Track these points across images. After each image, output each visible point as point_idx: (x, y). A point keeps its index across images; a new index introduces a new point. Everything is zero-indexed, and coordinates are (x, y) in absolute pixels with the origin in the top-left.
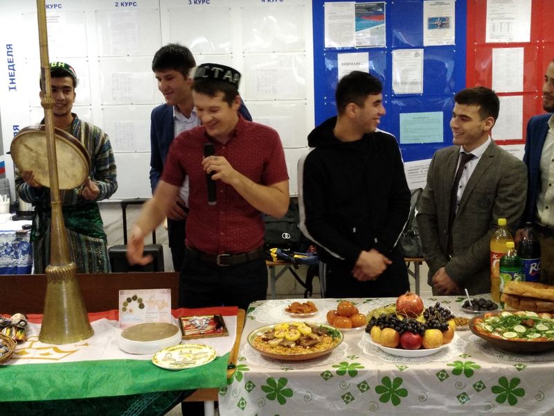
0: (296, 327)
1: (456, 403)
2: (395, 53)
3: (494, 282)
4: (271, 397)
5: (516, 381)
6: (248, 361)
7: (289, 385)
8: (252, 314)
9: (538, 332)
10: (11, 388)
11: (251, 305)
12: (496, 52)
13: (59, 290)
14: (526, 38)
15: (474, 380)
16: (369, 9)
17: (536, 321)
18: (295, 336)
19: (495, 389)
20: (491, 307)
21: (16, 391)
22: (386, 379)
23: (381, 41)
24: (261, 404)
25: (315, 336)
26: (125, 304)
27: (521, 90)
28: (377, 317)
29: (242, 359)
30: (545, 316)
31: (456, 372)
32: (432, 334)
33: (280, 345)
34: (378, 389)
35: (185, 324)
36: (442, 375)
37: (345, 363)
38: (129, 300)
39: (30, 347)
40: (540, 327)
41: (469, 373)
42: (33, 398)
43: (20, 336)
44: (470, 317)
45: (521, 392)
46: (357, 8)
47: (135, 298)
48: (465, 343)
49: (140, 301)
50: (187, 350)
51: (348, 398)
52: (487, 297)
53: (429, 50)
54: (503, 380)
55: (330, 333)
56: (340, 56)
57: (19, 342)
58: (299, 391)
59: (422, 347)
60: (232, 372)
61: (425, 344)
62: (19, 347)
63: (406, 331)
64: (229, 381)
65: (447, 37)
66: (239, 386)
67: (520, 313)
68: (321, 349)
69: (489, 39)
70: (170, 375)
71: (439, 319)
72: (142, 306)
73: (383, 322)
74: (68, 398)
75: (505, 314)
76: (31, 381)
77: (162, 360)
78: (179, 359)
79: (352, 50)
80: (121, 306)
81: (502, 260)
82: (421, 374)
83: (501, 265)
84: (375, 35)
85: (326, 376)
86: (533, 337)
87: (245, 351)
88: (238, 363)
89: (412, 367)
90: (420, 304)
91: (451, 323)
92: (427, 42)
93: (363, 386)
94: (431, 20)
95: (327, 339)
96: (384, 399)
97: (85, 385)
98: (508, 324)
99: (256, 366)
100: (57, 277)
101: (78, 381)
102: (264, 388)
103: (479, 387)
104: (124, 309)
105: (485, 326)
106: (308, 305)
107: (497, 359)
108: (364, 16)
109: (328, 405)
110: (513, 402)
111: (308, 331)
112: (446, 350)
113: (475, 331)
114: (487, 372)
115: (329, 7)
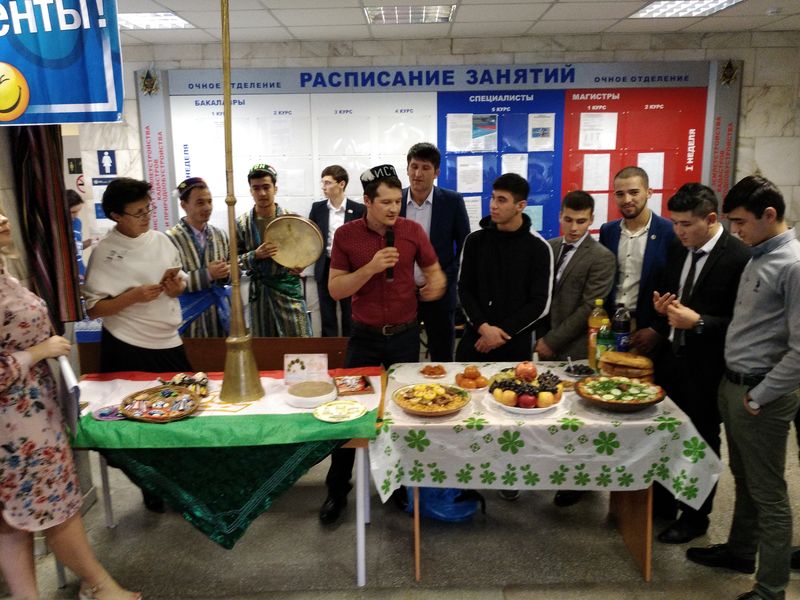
0: (432, 388)
1: (564, 453)
2: (504, 157)
4: (412, 446)
5: (613, 435)
6: (393, 416)
7: (427, 436)
8: (392, 375)
9: (631, 395)
10: (198, 436)
11: (392, 367)
12: (587, 157)
13: (237, 357)
14: (612, 146)
15: (579, 434)
16: (484, 119)
17: (629, 386)
18: (433, 396)
19: (596, 442)
20: (588, 372)
21: (202, 439)
22: (506, 433)
23: (494, 148)
24: (403, 451)
25: (448, 396)
26: (290, 366)
27: (607, 189)
28: (499, 381)
29: (388, 414)
30: (636, 382)
31: (564, 427)
32: (545, 396)
33: (419, 403)
34: (501, 441)
35: (338, 382)
36: (553, 429)
37: (472, 419)
38: (293, 363)
39: (211, 401)
40: (632, 390)
41: (575, 428)
42: (217, 444)
43: (202, 391)
44: (573, 380)
45: (616, 445)
46: (474, 119)
47: (297, 361)
48: (570, 403)
49: (302, 363)
50: (341, 406)
51: (475, 447)
52: (585, 363)
53: (532, 155)
54: (602, 434)
55: (460, 393)
56: (459, 159)
57: (204, 396)
58: (435, 441)
59: (536, 407)
60: (380, 424)
61: (539, 404)
62: (204, 400)
63: (524, 393)
64: (378, 432)
65: (547, 144)
66: (386, 436)
67: (615, 379)
68: (452, 407)
69: (582, 147)
70: (329, 427)
71: (550, 384)
72: (303, 368)
73: (505, 385)
74: (246, 444)
75: (603, 379)
76: (215, 431)
77: (323, 413)
78: (336, 413)
79: (469, 154)
80: (286, 367)
81: (599, 333)
82: (535, 428)
83: (599, 337)
84: (488, 142)
85: (458, 429)
86: (627, 399)
87: (389, 407)
88: (385, 418)
89: (529, 423)
90: (535, 371)
91: (560, 386)
92: (531, 148)
93: (488, 438)
94: (534, 130)
95: (458, 398)
96: (504, 449)
97: (259, 435)
98: (606, 388)
99: (400, 420)
100: (236, 347)
101: (253, 431)
102: (406, 439)
103: (583, 440)
104: (289, 370)
105: (586, 389)
106: (438, 368)
107: (597, 417)
108: (479, 127)
109: (458, 453)
110: (610, 452)
111: (442, 391)
112: (555, 409)
113: (578, 392)
114: (589, 428)
115: (451, 118)
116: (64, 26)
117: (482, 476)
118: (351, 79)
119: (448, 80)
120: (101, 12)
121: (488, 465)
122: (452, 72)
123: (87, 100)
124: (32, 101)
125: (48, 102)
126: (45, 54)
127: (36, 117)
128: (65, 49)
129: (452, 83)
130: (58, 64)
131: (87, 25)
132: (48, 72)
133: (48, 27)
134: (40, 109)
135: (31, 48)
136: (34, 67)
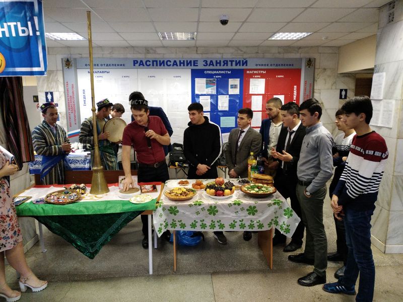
0: (180, 189)
1: (234, 215)
2: (219, 96)
3: (249, 174)
4: (171, 213)
5: (255, 207)
6: (164, 201)
7: (178, 209)
8: (166, 184)
9: (262, 190)
10: (78, 210)
12: (253, 97)
13: (97, 176)
14: (263, 92)
15: (240, 207)
16: (210, 81)
17: (262, 187)
18: (180, 192)
19: (247, 210)
20: (248, 182)
21: (80, 211)
22: (211, 207)
23: (214, 92)
24: (168, 215)
25: (187, 192)
26: (121, 181)
27: (261, 110)
28: (209, 185)
29: (162, 200)
30: (265, 185)
31: (235, 204)
32: (227, 191)
33: (175, 195)
34: (208, 210)
35: (142, 188)
36: (230, 205)
37: (197, 201)
38: (122, 179)
39: (87, 196)
40: (263, 189)
41: (239, 204)
42: (86, 213)
43: (83, 192)
44: (240, 185)
45: (256, 211)
46: (206, 80)
48: (238, 194)
50: (142, 197)
51: (198, 213)
52: (246, 179)
53: (230, 96)
54: (250, 207)
55: (192, 191)
56: (200, 97)
57: (82, 194)
58: (181, 211)
59: (223, 196)
60: (157, 204)
61: (224, 195)
62: (82, 196)
63: (218, 190)
64: (157, 208)
65: (237, 91)
66: (160, 209)
67: (257, 184)
68: (189, 196)
69: (251, 92)
70: (135, 206)
71: (230, 186)
73: (210, 187)
74: (99, 213)
75: (252, 185)
76: (86, 208)
77: (133, 200)
78: (139, 200)
79: (205, 95)
80: (119, 182)
81: (252, 166)
82: (223, 205)
83: (251, 168)
84: (212, 90)
85: (190, 206)
86: (261, 192)
87: (163, 197)
88: (160, 201)
89: (220, 202)
90: (223, 181)
91: (234, 188)
92: (230, 93)
93: (203, 209)
94: (231, 85)
95: (192, 193)
96: (210, 214)
97: (105, 209)
98: (253, 188)
99: (166, 202)
100: (96, 171)
101: (103, 207)
102: (169, 210)
103: (242, 209)
105: (245, 189)
106: (186, 181)
107: (248, 199)
108: (208, 84)
109: (191, 216)
110: (254, 214)
111: (185, 190)
112: (232, 197)
113: (242, 190)
114: (245, 204)
115: (197, 80)
116: (21, 34)
117: (201, 225)
118: (155, 63)
119: (196, 64)
120: (37, 29)
121: (203, 220)
122: (197, 61)
123: (31, 66)
124: (7, 66)
125: (14, 67)
126: (13, 46)
127: (8, 73)
128: (22, 44)
129: (197, 66)
130: (18, 50)
131: (31, 34)
132: (14, 54)
133: (14, 35)
134: (11, 70)
135: (7, 43)
136: (8, 52)
